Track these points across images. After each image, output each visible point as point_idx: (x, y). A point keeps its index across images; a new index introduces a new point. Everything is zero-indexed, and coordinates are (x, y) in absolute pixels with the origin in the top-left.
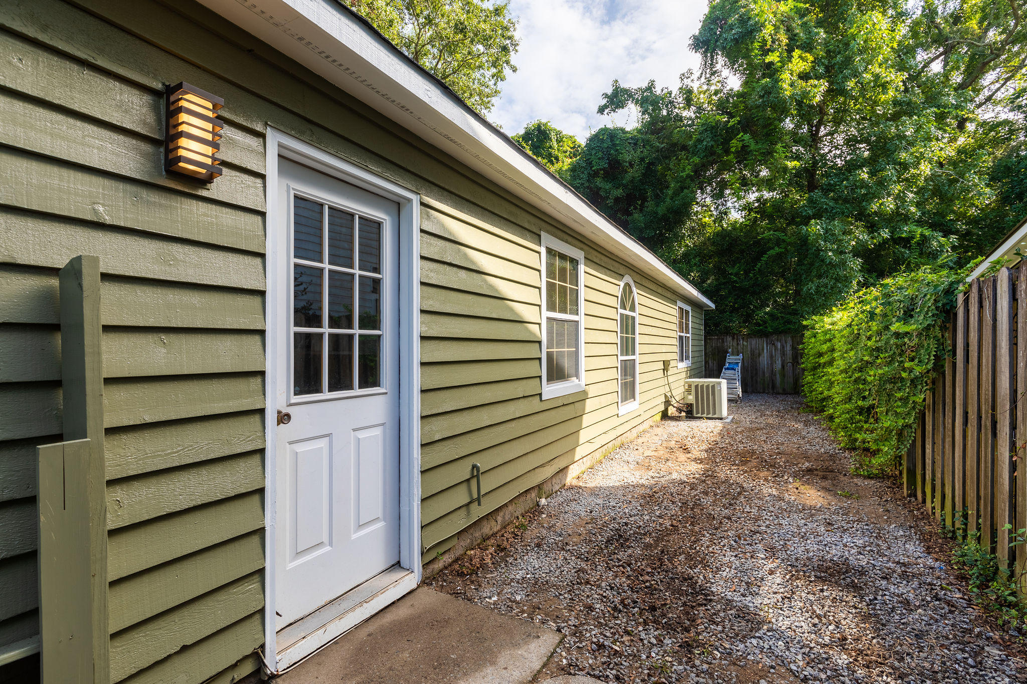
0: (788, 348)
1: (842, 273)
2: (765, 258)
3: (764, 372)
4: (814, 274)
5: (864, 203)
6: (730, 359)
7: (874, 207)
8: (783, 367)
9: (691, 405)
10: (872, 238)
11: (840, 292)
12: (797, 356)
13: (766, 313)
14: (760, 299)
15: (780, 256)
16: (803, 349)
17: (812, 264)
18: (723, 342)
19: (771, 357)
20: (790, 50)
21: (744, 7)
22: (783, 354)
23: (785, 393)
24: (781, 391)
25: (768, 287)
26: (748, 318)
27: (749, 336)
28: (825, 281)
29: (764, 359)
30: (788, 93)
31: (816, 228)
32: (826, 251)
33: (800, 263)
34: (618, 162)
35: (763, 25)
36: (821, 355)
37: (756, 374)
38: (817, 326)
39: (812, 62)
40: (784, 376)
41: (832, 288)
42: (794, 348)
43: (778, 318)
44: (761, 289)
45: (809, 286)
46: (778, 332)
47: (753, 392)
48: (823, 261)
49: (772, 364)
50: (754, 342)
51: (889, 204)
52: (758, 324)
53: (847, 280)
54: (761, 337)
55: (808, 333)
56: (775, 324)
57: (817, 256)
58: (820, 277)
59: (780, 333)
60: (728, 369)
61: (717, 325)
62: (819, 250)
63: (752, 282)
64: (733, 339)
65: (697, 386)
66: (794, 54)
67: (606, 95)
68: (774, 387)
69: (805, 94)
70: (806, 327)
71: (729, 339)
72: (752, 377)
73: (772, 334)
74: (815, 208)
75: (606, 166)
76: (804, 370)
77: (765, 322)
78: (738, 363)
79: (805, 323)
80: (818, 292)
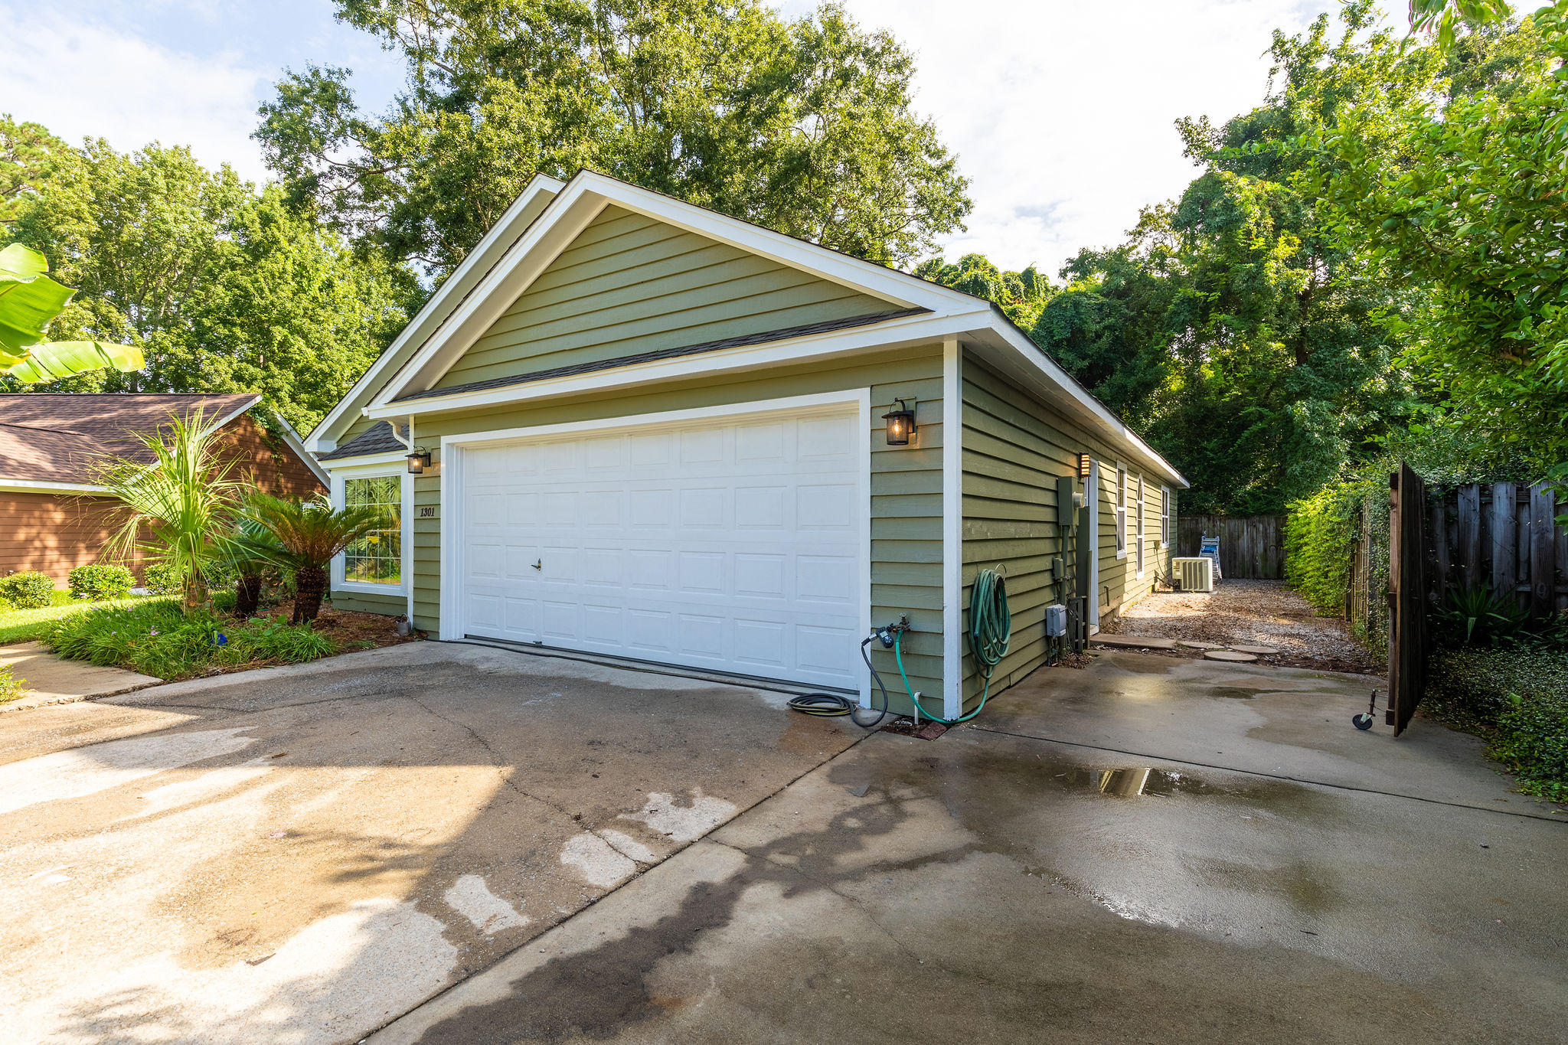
0: (1271, 530)
1: (1328, 455)
2: (1246, 434)
3: (1243, 556)
4: (1299, 454)
5: (1354, 383)
6: (1206, 542)
7: (1365, 388)
8: (1265, 550)
9: (1179, 580)
10: (1363, 420)
11: (1326, 475)
12: (1280, 538)
13: (1246, 492)
14: (1240, 477)
15: (1263, 431)
16: (1286, 532)
17: (1297, 443)
18: (1197, 523)
19: (1252, 539)
20: (1276, 236)
21: (1228, 192)
22: (1266, 536)
23: (1267, 577)
24: (1262, 576)
25: (1249, 464)
26: (1225, 498)
27: (1227, 517)
28: (1311, 462)
29: (1244, 542)
30: (1273, 282)
31: (1301, 409)
32: (1312, 431)
33: (1285, 441)
34: (1081, 331)
35: (1248, 216)
36: (1302, 536)
37: (1235, 558)
38: (1300, 510)
39: (1299, 245)
40: (1266, 560)
41: (1318, 470)
42: (1277, 530)
43: (1260, 498)
44: (1241, 467)
45: (1294, 468)
46: (1260, 513)
47: (1231, 577)
48: (1309, 441)
49: (1253, 548)
50: (1233, 524)
51: (1381, 385)
52: (1237, 505)
53: (1333, 463)
54: (1240, 518)
55: (1291, 516)
56: (1257, 505)
57: (1303, 435)
58: (1305, 458)
59: (1263, 514)
60: (1205, 551)
61: (1189, 504)
62: (1305, 431)
63: (1230, 459)
64: (1209, 520)
65: (1184, 564)
66: (1280, 239)
67: (1070, 261)
68: (1254, 572)
69: (1290, 282)
70: (1289, 510)
71: (1204, 520)
72: (1230, 562)
73: (1253, 515)
74: (1302, 384)
75: (1069, 335)
76: (1287, 551)
77: (1246, 503)
78: (1215, 546)
79: (1288, 506)
80: (1302, 473)
